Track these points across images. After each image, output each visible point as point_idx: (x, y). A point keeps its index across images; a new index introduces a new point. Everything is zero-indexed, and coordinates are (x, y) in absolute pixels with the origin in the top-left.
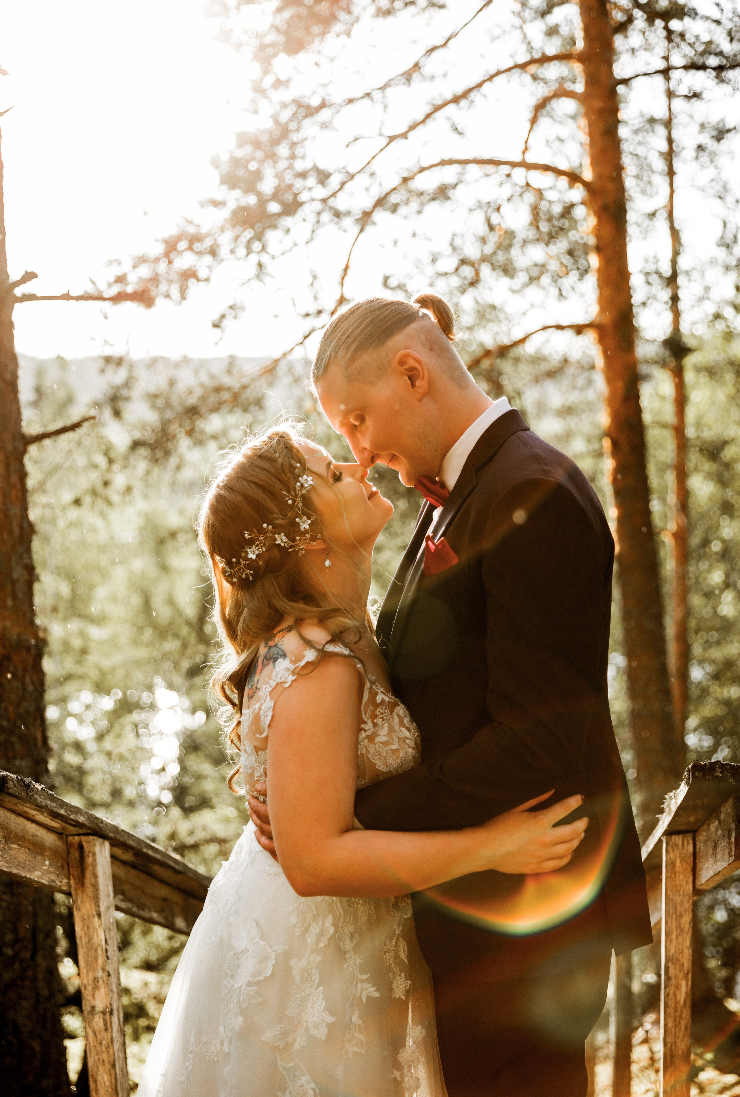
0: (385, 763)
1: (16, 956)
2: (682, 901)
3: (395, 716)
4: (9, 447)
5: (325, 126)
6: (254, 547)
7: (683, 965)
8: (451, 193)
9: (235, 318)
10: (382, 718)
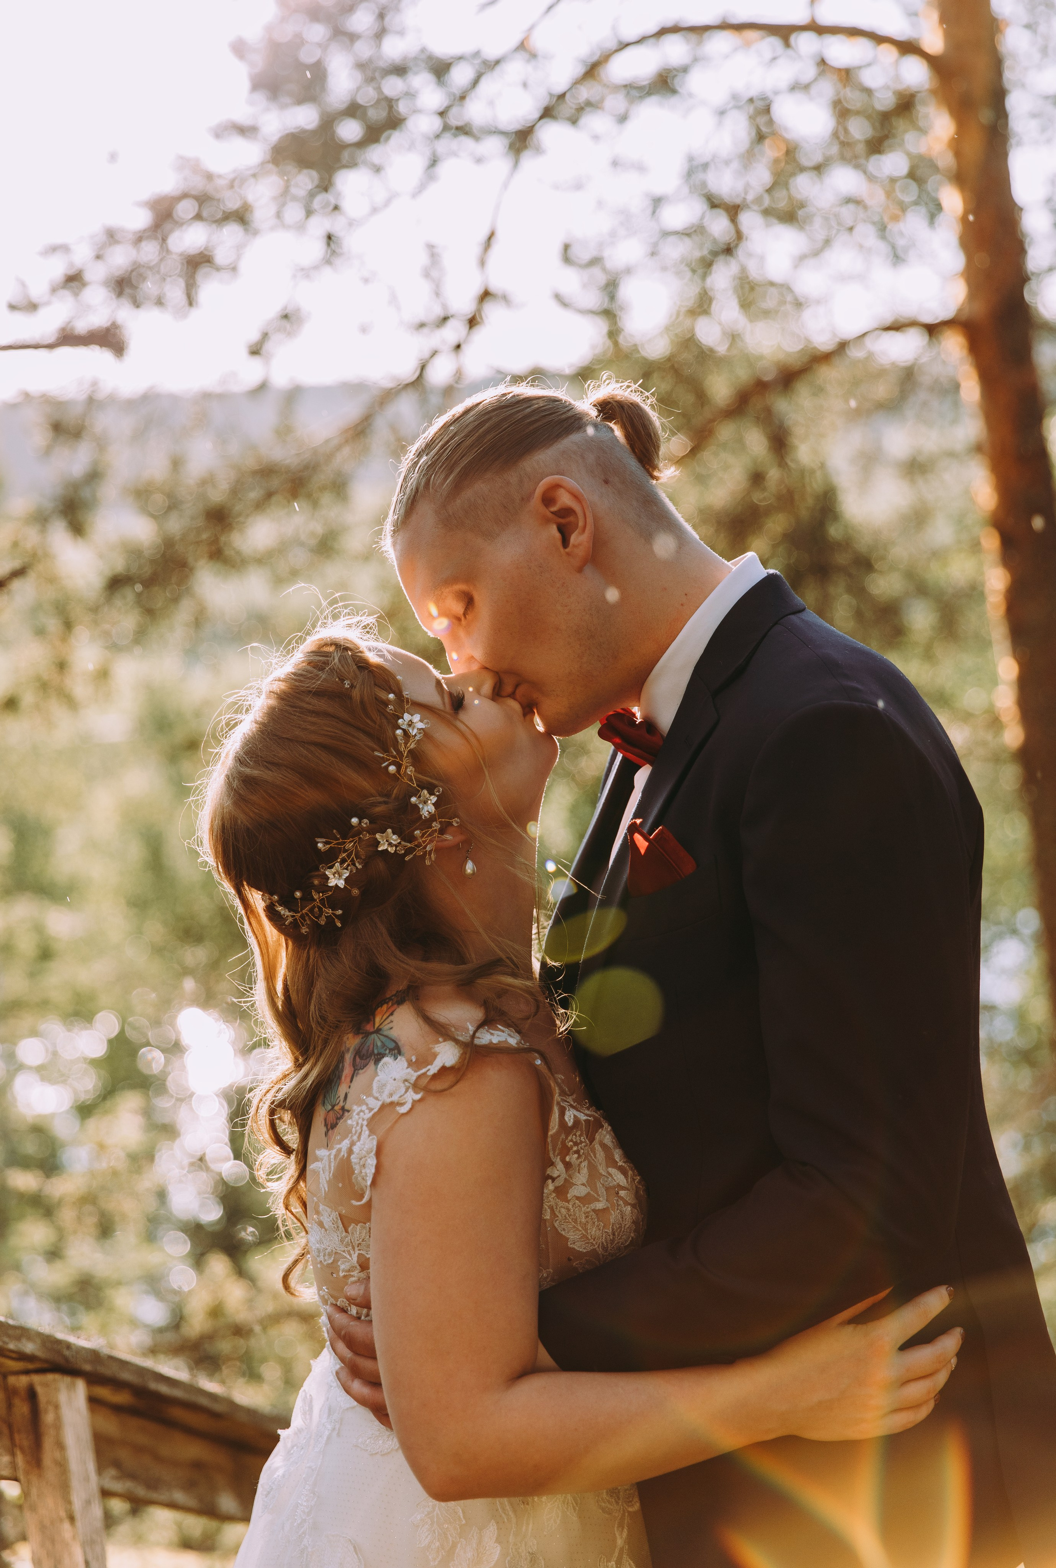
0: (584, 1236)
3: (597, 1147)
6: (337, 865)
8: (677, 84)
10: (577, 1152)
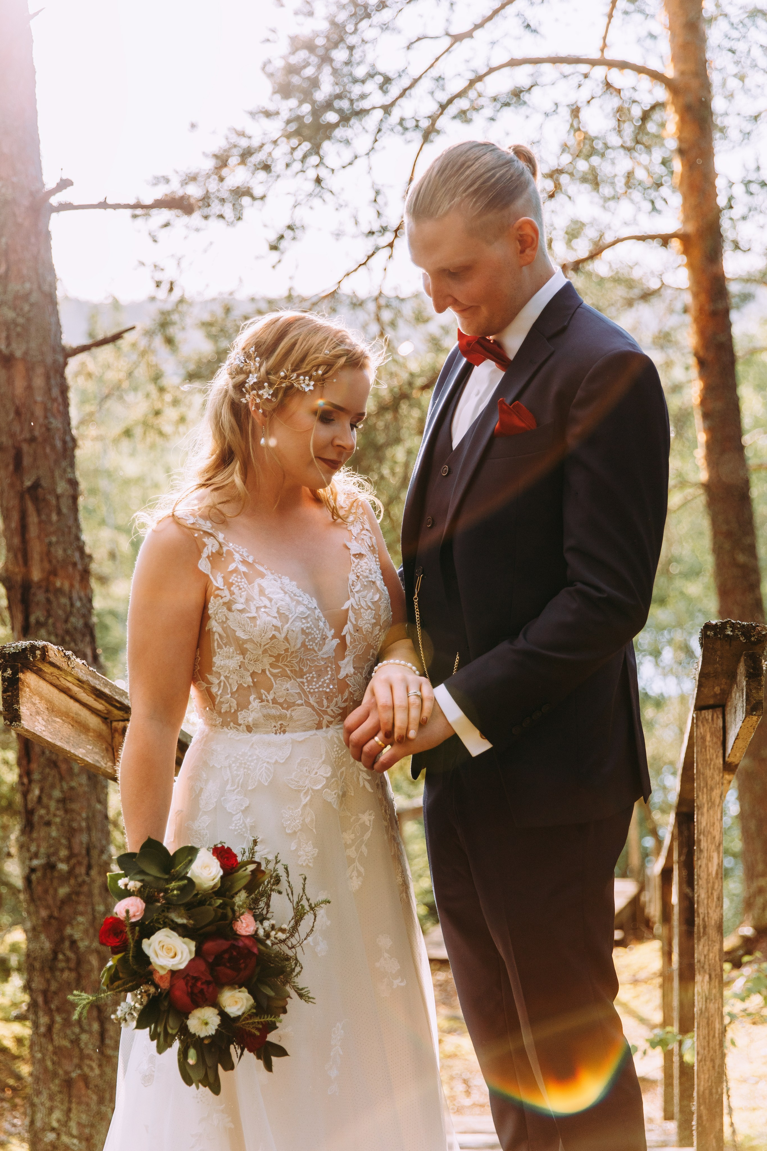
1: (71, 872)
2: (713, 775)
4: (49, 360)
7: (714, 838)
8: (526, 97)
9: (294, 238)
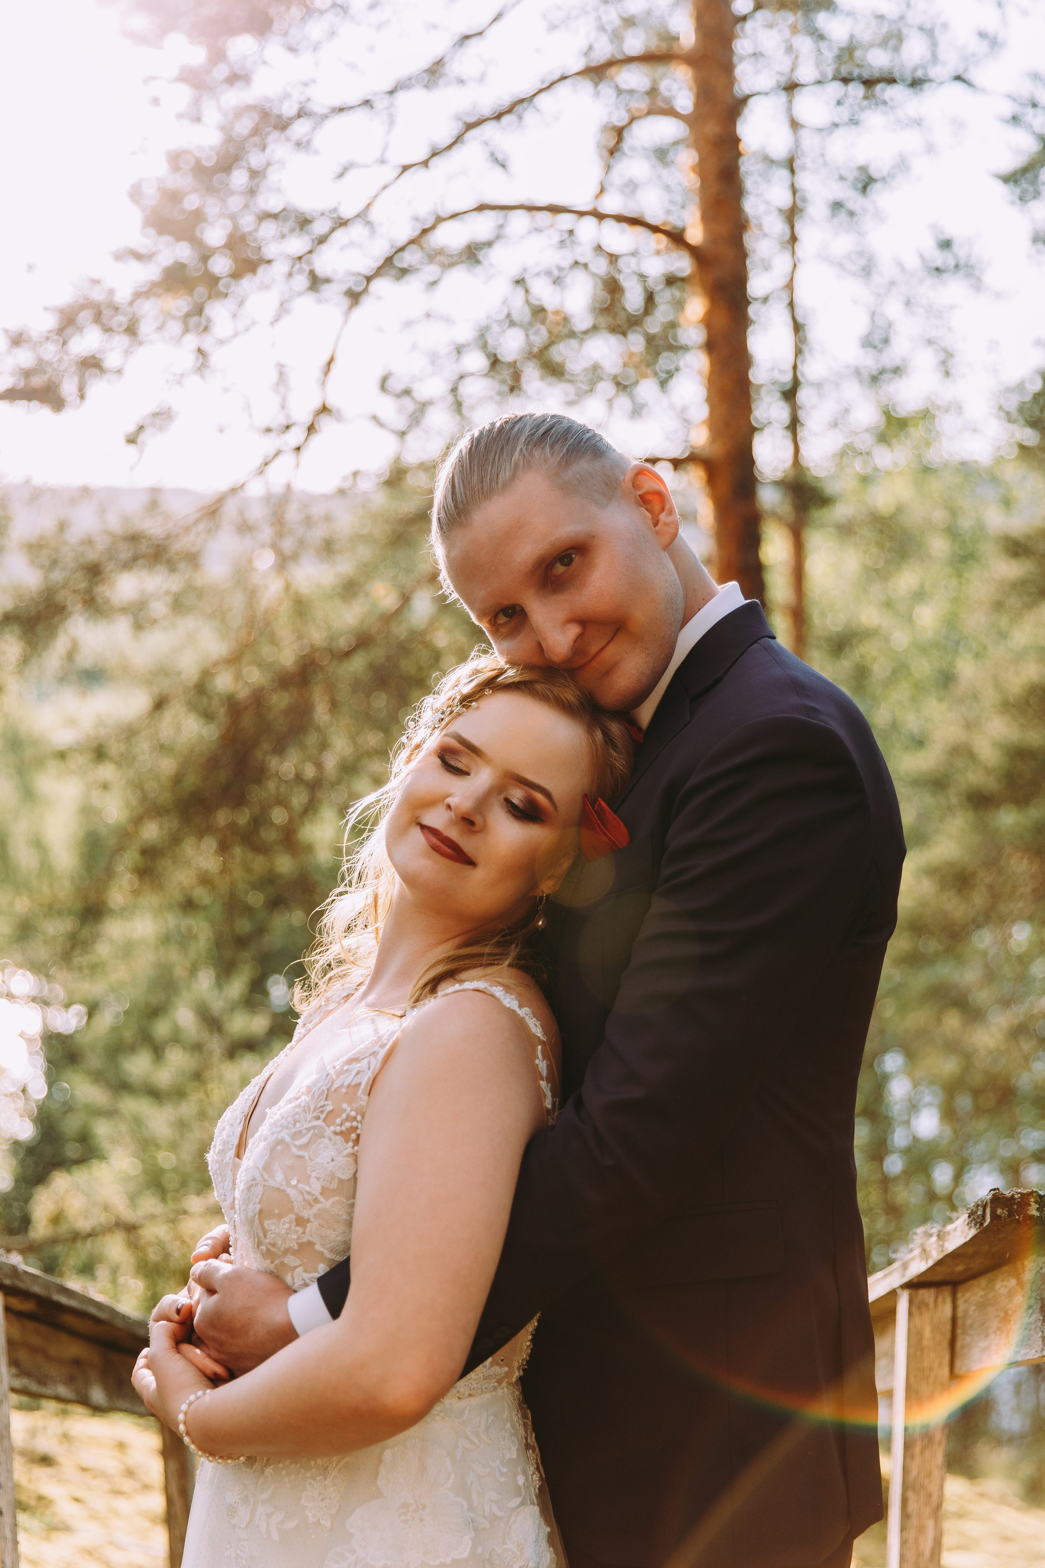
5: (301, 145)
9: (159, 431)
